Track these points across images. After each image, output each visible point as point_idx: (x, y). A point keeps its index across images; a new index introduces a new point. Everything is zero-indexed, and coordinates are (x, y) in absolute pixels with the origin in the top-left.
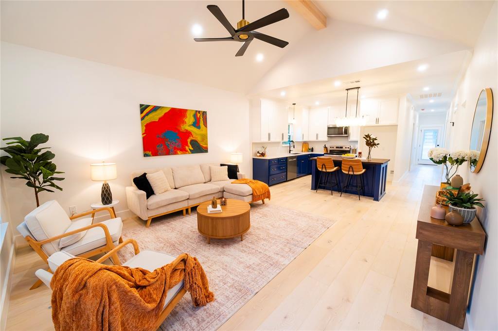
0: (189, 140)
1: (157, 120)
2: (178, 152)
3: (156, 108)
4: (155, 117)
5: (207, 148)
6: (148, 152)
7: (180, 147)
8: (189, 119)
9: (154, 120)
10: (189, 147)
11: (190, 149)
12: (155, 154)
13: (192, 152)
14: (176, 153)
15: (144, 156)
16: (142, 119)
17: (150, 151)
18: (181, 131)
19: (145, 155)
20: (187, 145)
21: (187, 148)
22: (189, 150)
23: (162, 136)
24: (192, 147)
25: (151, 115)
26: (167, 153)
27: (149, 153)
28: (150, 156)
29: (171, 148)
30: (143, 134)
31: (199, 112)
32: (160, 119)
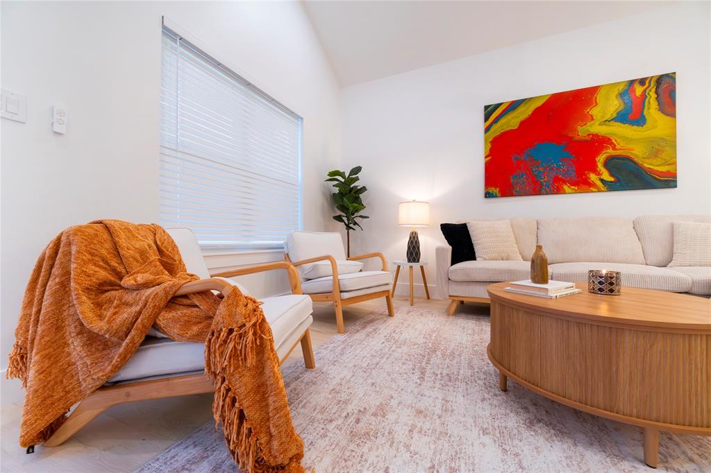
0: (600, 159)
1: (516, 128)
2: (565, 187)
3: (514, 105)
4: (512, 122)
5: (674, 175)
6: (493, 189)
7: (573, 174)
8: (607, 107)
9: (509, 129)
10: (598, 174)
11: (602, 180)
12: (507, 191)
13: (611, 187)
14: (558, 191)
15: (486, 197)
16: (487, 130)
17: (496, 186)
18: (576, 138)
19: (488, 195)
20: (593, 168)
21: (593, 177)
22: (599, 183)
23: (524, 157)
24: (611, 175)
25: (503, 121)
26: (536, 189)
27: (495, 191)
28: (496, 196)
29: (544, 180)
30: (486, 157)
31: (642, 82)
32: (523, 123)
